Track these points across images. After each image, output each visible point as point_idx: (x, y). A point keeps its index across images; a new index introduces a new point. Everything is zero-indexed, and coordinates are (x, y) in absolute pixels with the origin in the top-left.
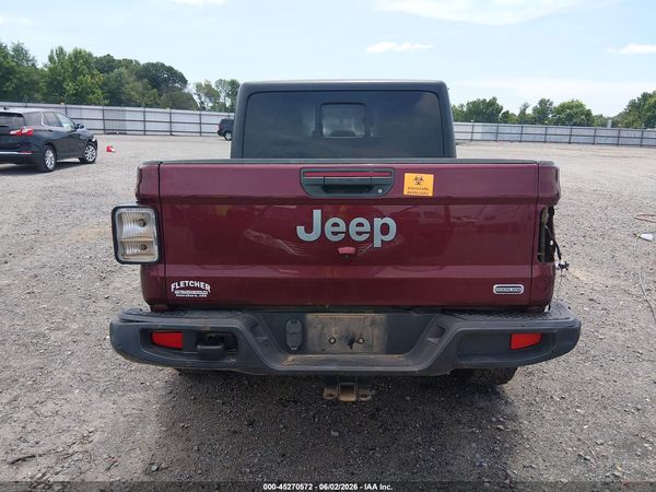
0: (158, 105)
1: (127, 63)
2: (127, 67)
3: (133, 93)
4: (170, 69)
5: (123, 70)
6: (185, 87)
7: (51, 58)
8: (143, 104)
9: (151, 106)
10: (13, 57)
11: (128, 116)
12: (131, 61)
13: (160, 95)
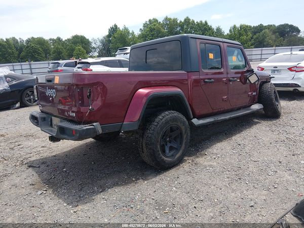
0: (282, 45)
1: (269, 27)
2: (269, 29)
3: (270, 41)
4: (291, 26)
5: (267, 30)
6: (299, 34)
7: (230, 31)
8: (275, 45)
9: (279, 46)
10: (216, 32)
11: (254, 53)
12: (271, 25)
13: (284, 40)
